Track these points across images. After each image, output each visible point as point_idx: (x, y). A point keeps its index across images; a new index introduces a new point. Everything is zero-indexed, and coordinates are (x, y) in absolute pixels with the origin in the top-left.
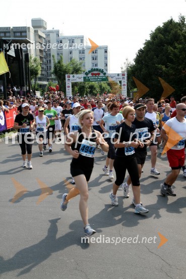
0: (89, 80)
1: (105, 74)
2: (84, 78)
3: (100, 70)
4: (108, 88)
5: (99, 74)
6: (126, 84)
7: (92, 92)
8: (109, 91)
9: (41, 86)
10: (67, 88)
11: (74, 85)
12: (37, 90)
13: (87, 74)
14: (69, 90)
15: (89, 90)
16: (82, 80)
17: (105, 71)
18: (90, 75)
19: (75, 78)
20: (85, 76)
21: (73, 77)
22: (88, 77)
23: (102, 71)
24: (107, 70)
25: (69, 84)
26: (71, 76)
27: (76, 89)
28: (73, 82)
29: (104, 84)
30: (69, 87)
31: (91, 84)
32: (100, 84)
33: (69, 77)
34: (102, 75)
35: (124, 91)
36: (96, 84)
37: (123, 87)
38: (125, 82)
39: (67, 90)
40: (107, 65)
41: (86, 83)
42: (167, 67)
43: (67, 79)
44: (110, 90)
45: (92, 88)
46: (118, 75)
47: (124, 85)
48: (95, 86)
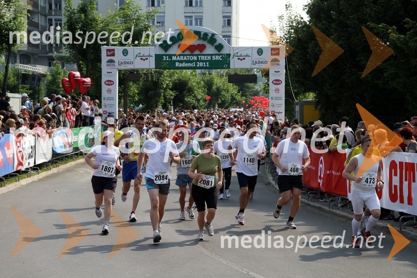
0: (171, 65)
1: (220, 47)
2: (158, 58)
3: (206, 35)
4: (233, 89)
5: (201, 48)
6: (282, 78)
7: (182, 101)
8: (233, 98)
9: (25, 78)
10: (104, 88)
11: (126, 78)
12: (14, 90)
13: (165, 46)
14: (109, 91)
15: (171, 94)
16: (150, 64)
17: (220, 39)
18: (174, 50)
19: (130, 57)
20: (161, 52)
21: (125, 53)
22: (170, 56)
23: (212, 40)
24: (228, 37)
25: (110, 74)
26: (119, 50)
27: (134, 89)
28: (123, 67)
29: (219, 78)
30: (110, 83)
31: (178, 75)
32: (207, 78)
33: (111, 53)
34: (210, 50)
35: (277, 98)
36: (195, 78)
37: (272, 87)
38: (279, 72)
39: (104, 93)
40: (229, 23)
41: (166, 72)
42: (402, 30)
43: (104, 58)
44: (238, 98)
45: (181, 87)
46: (260, 51)
47: (277, 82)
48: (193, 83)
